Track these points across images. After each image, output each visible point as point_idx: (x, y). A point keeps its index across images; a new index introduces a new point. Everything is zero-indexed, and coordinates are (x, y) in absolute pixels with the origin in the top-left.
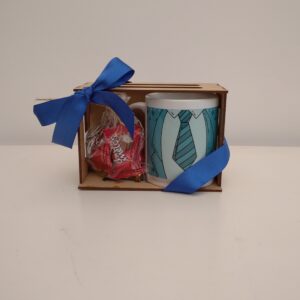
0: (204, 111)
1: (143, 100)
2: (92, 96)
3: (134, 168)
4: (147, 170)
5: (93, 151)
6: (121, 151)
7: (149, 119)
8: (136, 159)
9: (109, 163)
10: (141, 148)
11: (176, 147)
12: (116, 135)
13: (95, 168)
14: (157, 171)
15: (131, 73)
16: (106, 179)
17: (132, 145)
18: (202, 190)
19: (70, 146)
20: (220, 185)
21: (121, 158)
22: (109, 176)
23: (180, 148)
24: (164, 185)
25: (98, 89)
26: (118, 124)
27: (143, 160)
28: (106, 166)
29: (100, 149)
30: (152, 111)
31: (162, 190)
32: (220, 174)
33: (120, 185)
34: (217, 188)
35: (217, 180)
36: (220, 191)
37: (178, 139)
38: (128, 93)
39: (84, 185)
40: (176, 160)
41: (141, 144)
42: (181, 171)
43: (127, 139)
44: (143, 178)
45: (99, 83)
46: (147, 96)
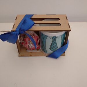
6: (31, 45)
11: (51, 46)
23: (52, 46)
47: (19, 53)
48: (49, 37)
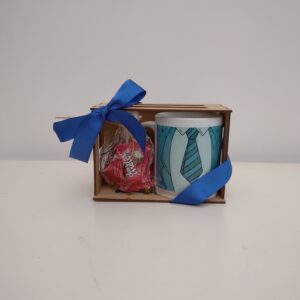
0: (210, 129)
1: (153, 119)
2: (107, 115)
3: (144, 181)
4: (155, 183)
5: (107, 166)
6: (132, 165)
7: (159, 136)
8: (146, 173)
9: (121, 176)
10: (150, 163)
11: (184, 162)
12: (128, 151)
13: (108, 181)
14: (165, 184)
15: (143, 93)
16: (118, 191)
17: (143, 160)
18: (207, 202)
19: (86, 161)
20: (223, 197)
21: (133, 172)
22: (121, 189)
23: (187, 163)
24: (172, 197)
25: (113, 108)
26: (131, 140)
27: (152, 174)
28: (119, 180)
29: (113, 163)
30: (161, 129)
31: (170, 202)
32: (224, 187)
33: (132, 197)
34: (221, 200)
35: (221, 193)
36: (224, 203)
37: (185, 155)
38: (140, 112)
39: (99, 197)
40: (183, 174)
41: (151, 160)
42: (189, 184)
43: (138, 154)
44: (152, 191)
45: (114, 103)
46: (157, 116)
47: (95, 194)
48: (180, 132)
